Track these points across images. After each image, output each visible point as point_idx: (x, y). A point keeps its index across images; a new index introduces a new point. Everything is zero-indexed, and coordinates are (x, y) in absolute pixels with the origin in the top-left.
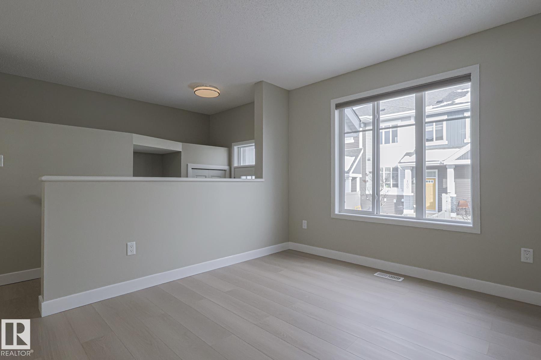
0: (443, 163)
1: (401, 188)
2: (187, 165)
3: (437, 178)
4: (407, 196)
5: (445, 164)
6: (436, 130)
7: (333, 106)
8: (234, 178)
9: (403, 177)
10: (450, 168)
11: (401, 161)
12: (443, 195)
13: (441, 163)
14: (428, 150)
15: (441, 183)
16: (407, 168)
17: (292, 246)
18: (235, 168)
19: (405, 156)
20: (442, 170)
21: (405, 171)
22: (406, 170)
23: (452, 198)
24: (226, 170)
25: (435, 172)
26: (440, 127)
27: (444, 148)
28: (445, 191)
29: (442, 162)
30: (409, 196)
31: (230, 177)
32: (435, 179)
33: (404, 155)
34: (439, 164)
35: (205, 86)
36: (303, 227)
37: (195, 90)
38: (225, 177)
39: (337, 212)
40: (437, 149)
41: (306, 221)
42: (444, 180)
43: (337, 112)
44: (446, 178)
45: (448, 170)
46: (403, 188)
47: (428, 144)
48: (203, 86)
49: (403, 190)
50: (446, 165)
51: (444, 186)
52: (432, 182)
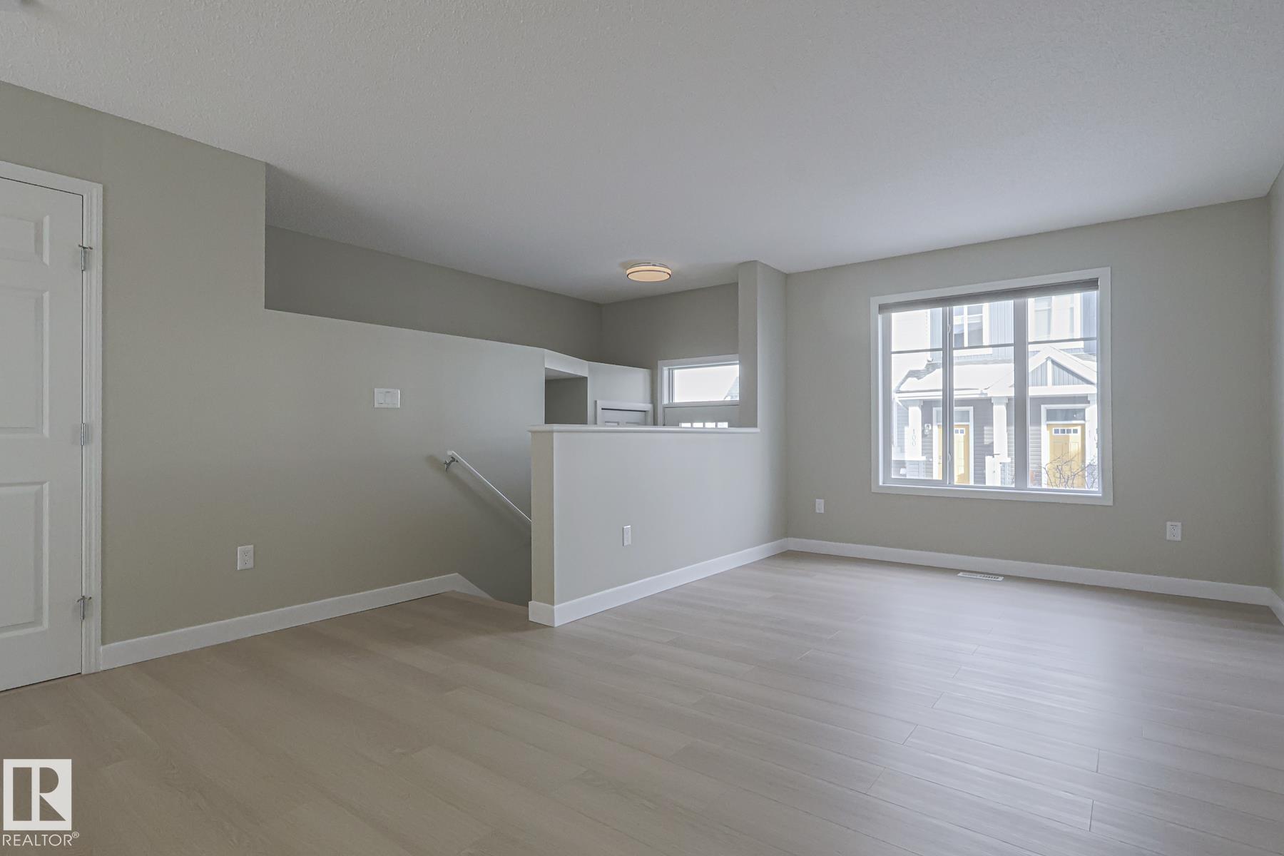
0: (986, 394)
1: (898, 446)
2: (596, 402)
3: (971, 424)
4: (912, 462)
5: (989, 396)
6: (969, 324)
7: (874, 308)
8: (664, 425)
9: (905, 421)
10: (999, 403)
11: (902, 389)
12: (988, 458)
13: (982, 394)
14: (959, 364)
15: (979, 434)
16: (913, 402)
17: (794, 544)
18: (665, 407)
19: (907, 377)
20: (983, 407)
21: (908, 409)
22: (910, 408)
23: (1003, 464)
24: (648, 411)
25: (968, 412)
26: (976, 317)
27: (986, 363)
28: (989, 450)
29: (985, 392)
30: (918, 463)
31: (655, 424)
32: (968, 425)
33: (904, 376)
34: (977, 396)
35: (653, 265)
36: (818, 511)
37: (628, 272)
38: (645, 424)
39: (881, 484)
40: (971, 363)
41: (823, 501)
42: (985, 428)
43: (880, 317)
44: (991, 424)
45: (994, 407)
46: (904, 446)
47: (956, 353)
48: (648, 264)
49: (904, 449)
50: (990, 399)
51: (987, 441)
52: (962, 432)
